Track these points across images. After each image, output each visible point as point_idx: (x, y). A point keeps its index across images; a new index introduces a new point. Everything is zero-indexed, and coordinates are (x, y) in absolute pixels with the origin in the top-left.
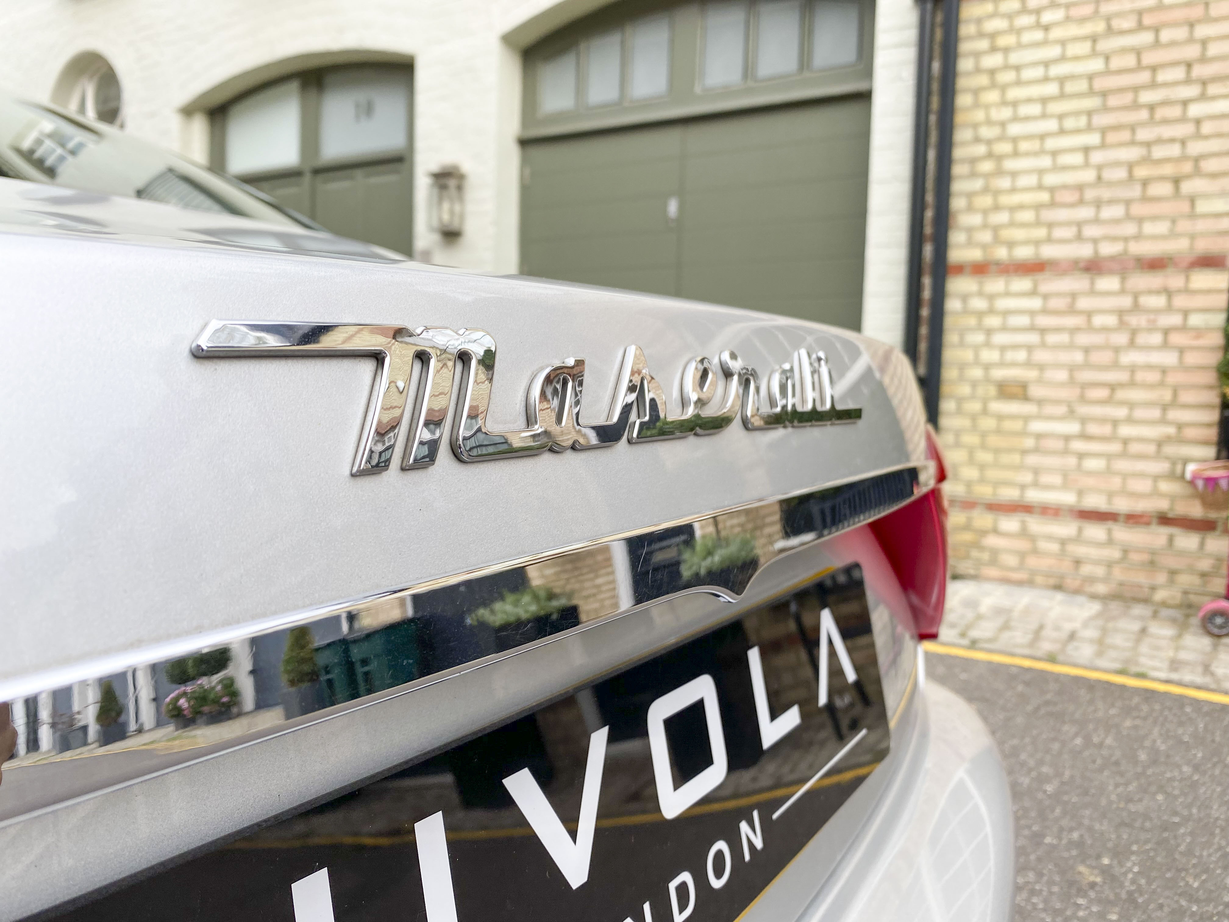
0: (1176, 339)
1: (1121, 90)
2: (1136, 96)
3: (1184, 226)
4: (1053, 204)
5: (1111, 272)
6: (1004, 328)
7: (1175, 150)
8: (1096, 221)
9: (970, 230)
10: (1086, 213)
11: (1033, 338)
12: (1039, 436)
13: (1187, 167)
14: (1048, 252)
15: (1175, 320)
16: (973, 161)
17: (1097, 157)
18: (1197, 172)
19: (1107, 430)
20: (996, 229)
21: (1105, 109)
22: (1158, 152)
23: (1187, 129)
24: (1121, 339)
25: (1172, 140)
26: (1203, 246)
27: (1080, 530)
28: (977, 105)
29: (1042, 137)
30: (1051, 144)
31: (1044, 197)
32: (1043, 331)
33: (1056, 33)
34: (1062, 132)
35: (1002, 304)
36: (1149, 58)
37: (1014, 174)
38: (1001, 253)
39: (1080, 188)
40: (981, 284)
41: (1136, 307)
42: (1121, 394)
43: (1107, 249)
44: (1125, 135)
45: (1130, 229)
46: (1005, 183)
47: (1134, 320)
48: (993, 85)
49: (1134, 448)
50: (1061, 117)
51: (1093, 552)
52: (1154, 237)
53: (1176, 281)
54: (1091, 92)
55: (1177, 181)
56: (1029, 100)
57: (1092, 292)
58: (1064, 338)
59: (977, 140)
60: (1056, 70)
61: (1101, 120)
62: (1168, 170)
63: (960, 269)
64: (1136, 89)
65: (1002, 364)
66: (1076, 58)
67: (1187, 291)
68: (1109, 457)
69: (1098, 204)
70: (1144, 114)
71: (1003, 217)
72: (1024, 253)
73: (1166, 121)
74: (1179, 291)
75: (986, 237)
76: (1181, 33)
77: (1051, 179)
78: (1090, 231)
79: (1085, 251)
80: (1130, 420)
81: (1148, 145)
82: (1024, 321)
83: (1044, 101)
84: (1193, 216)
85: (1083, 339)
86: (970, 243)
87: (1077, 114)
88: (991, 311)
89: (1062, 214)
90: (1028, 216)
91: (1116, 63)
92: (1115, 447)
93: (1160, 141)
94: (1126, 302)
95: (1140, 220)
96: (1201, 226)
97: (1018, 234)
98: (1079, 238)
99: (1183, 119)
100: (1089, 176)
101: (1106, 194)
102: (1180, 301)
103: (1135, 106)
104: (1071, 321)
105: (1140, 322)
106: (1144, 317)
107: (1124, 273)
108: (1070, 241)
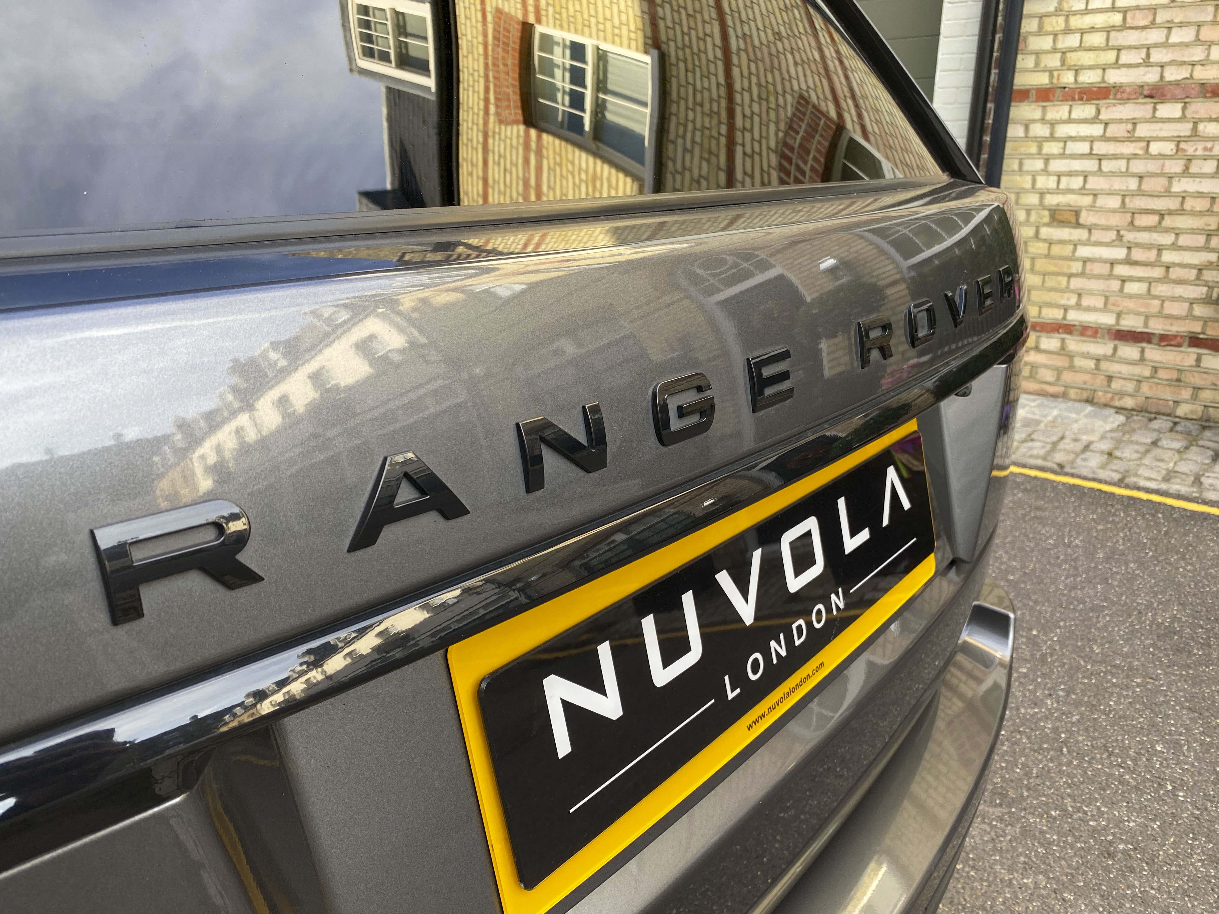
4: (1124, 27)
5: (1174, 99)
6: (1063, 155)
8: (1166, 45)
9: (1038, 54)
10: (1156, 36)
11: (1091, 165)
12: (1085, 261)
14: (1114, 77)
19: (1152, 255)
20: (1064, 53)
24: (1176, 167)
27: (1115, 349)
31: (1116, 19)
32: (1100, 158)
35: (1063, 130)
38: (1068, 78)
39: (1153, 9)
40: (1044, 110)
41: (1194, 135)
42: (1168, 222)
43: (1172, 75)
45: (1197, 54)
47: (1190, 148)
49: (1175, 273)
51: (1125, 369)
57: (1154, 119)
58: (1121, 165)
63: (1025, 95)
65: (1058, 191)
68: (1150, 281)
69: (1169, 27)
72: (1089, 78)
75: (1054, 61)
78: (1157, 56)
79: (1151, 76)
80: (1175, 247)
82: (1084, 147)
85: (1138, 167)
86: (1037, 68)
88: (1052, 137)
89: (1132, 38)
90: (1098, 39)
92: (1158, 272)
94: (1185, 129)
95: (1209, 45)
97: (1087, 58)
98: (1147, 62)
101: (1178, 15)
104: (1128, 149)
105: (1196, 150)
106: (1200, 146)
107: (1187, 100)
108: (1137, 66)
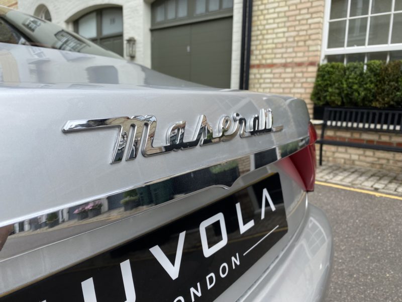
0: (305, 85)
1: (292, 16)
3: (307, 54)
4: (276, 48)
5: (289, 67)
6: (264, 83)
7: (304, 33)
8: (286, 53)
9: (256, 55)
10: (283, 50)
11: (271, 85)
13: (307, 37)
14: (275, 61)
15: (304, 80)
16: (257, 36)
17: (287, 35)
18: (310, 39)
20: (263, 55)
21: (288, 21)
22: (301, 33)
23: (307, 27)
24: (291, 85)
25: (304, 30)
26: (311, 59)
28: (258, 20)
29: (274, 29)
30: (276, 31)
31: (274, 46)
32: (273, 83)
34: (278, 27)
35: (264, 76)
36: (299, 7)
37: (267, 39)
38: (264, 62)
39: (282, 43)
40: (259, 70)
41: (295, 77)
43: (289, 60)
44: (292, 29)
45: (294, 55)
46: (264, 42)
47: (294, 80)
48: (262, 14)
50: (278, 23)
52: (300, 57)
53: (304, 70)
54: (285, 16)
55: (305, 41)
56: (271, 18)
57: (285, 73)
58: (278, 85)
59: (258, 30)
60: (277, 10)
61: (288, 24)
62: (303, 38)
63: (254, 66)
64: (296, 15)
66: (282, 7)
67: (307, 72)
69: (287, 48)
70: (297, 23)
71: (264, 52)
72: (269, 61)
73: (303, 25)
74: (305, 72)
75: (260, 57)
77: (276, 41)
78: (285, 56)
79: (283, 61)
81: (298, 31)
82: (269, 81)
83: (274, 19)
84: (308, 51)
85: (283, 86)
86: (256, 59)
87: (282, 22)
88: (261, 78)
89: (278, 51)
90: (270, 51)
91: (291, 8)
93: (301, 30)
94: (293, 75)
95: (296, 52)
96: (310, 54)
97: (268, 56)
98: (282, 57)
99: (307, 24)
100: (284, 40)
101: (289, 45)
102: (306, 75)
103: (295, 20)
104: (280, 81)
105: (296, 81)
106: (297, 79)
107: (293, 67)
108: (280, 58)
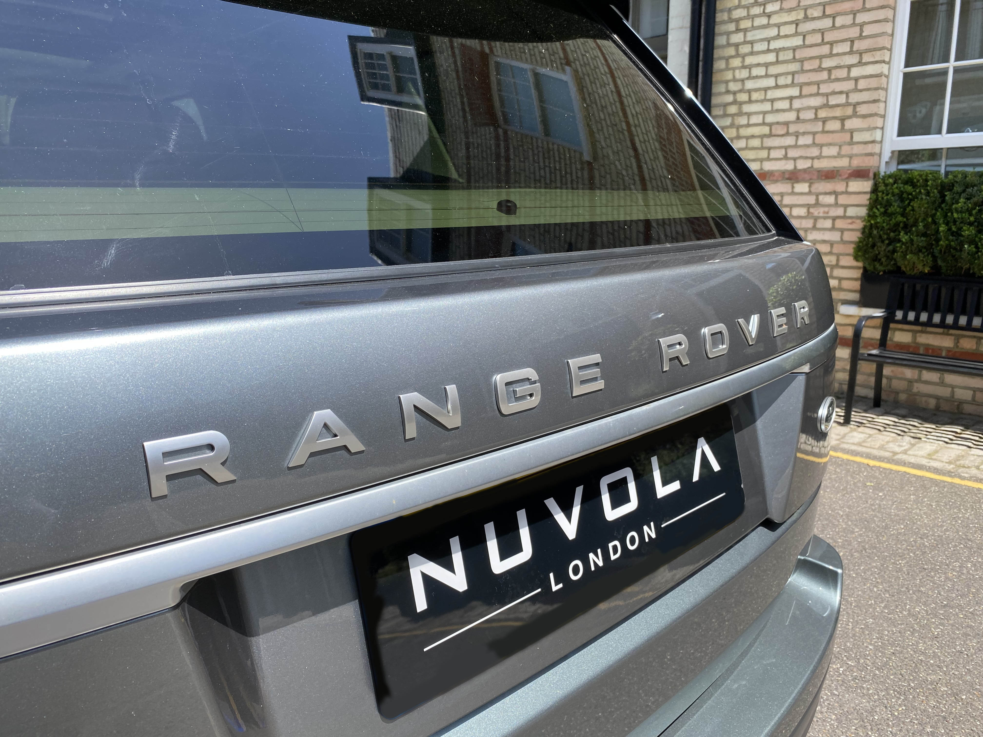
0: (841, 224)
1: (812, 58)
2: (821, 63)
3: (846, 150)
4: (771, 135)
5: (804, 181)
7: (842, 99)
8: (796, 146)
10: (789, 141)
13: (849, 111)
14: (769, 166)
15: (840, 212)
16: (725, 106)
17: (797, 104)
18: (855, 114)
21: (803, 71)
22: (833, 100)
23: (850, 85)
24: (809, 223)
25: (841, 93)
26: (857, 163)
28: (728, 69)
29: (766, 90)
30: (771, 94)
31: (766, 130)
33: (775, 19)
34: (777, 87)
36: (829, 37)
37: (749, 115)
39: (787, 124)
41: (817, 204)
43: (802, 165)
44: (813, 89)
45: (815, 152)
46: (743, 121)
47: (815, 212)
48: (737, 55)
50: (776, 76)
52: (829, 157)
53: (840, 187)
54: (794, 60)
55: (842, 120)
56: (758, 65)
57: (793, 193)
59: (728, 92)
60: (775, 45)
61: (801, 78)
62: (838, 113)
64: (821, 58)
66: (786, 36)
67: (847, 193)
69: (797, 135)
70: (824, 75)
73: (838, 80)
74: (842, 193)
76: (848, 20)
77: (770, 119)
78: (792, 153)
79: (789, 166)
81: (827, 95)
83: (767, 65)
84: (851, 143)
87: (786, 74)
89: (776, 142)
90: (756, 143)
91: (810, 40)
93: (834, 93)
94: (811, 200)
95: (821, 146)
96: (857, 149)
98: (786, 157)
99: (848, 78)
100: (791, 116)
101: (801, 128)
102: (842, 200)
103: (820, 69)
105: (819, 213)
106: (822, 210)
107: (811, 181)
108: (780, 159)
